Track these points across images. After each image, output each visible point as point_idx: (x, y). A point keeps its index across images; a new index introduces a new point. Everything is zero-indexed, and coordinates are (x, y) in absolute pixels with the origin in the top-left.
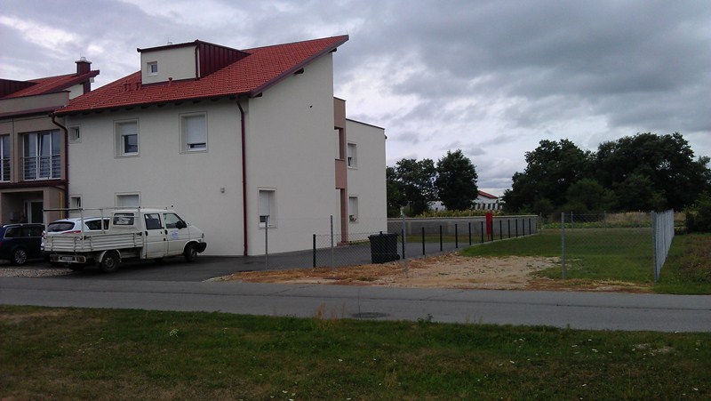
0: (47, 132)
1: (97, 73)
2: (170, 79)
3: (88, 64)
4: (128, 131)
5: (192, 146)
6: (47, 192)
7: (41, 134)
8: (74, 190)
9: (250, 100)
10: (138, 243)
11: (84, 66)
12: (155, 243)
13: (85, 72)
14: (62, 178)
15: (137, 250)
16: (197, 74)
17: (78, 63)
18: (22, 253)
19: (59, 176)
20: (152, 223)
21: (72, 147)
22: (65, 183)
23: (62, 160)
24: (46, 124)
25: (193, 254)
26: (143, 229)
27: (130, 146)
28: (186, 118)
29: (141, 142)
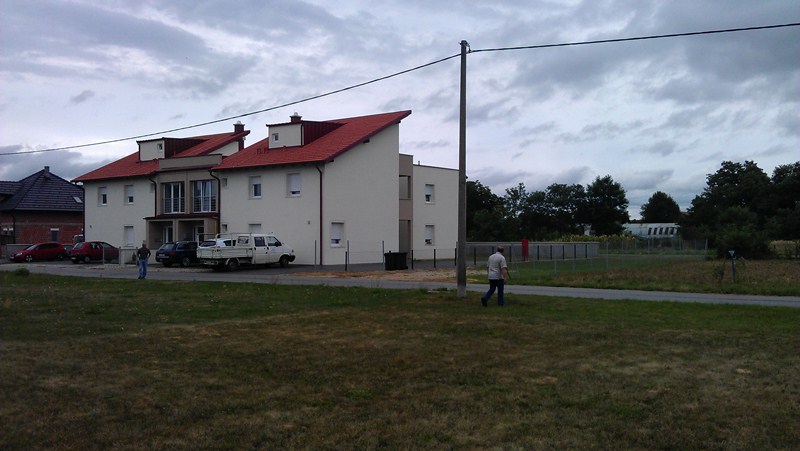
0: (208, 180)
1: (249, 132)
2: (284, 146)
3: (243, 126)
4: (256, 182)
5: (294, 193)
6: (206, 221)
7: (204, 182)
8: (224, 220)
9: (326, 166)
10: (250, 255)
11: (239, 128)
12: (260, 255)
13: (240, 132)
14: (217, 211)
15: (250, 259)
16: (301, 143)
17: (236, 125)
18: (188, 260)
19: (215, 210)
20: (260, 242)
21: (222, 191)
22: (218, 215)
23: (216, 203)
24: (206, 175)
25: (286, 262)
26: (253, 246)
27: (257, 191)
28: (290, 175)
29: (264, 189)
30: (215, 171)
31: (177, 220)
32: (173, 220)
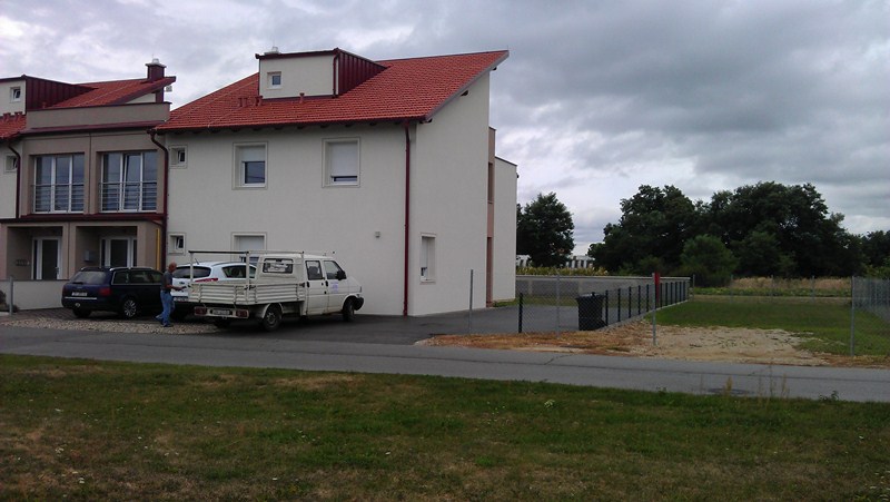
0: (137, 152)
1: (173, 79)
2: (302, 94)
3: (162, 68)
4: (252, 156)
5: (335, 178)
6: (142, 228)
7: (127, 154)
8: (174, 227)
9: (418, 126)
11: (156, 70)
13: (157, 78)
14: (159, 210)
15: (297, 305)
16: (334, 90)
17: (149, 66)
18: (132, 304)
19: (155, 208)
21: (173, 173)
22: (163, 218)
23: (158, 189)
24: (141, 141)
25: (350, 313)
26: (306, 280)
27: (254, 173)
28: (330, 144)
29: (270, 172)
30: (161, 132)
31: (73, 226)
32: (65, 226)
